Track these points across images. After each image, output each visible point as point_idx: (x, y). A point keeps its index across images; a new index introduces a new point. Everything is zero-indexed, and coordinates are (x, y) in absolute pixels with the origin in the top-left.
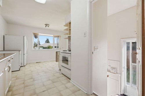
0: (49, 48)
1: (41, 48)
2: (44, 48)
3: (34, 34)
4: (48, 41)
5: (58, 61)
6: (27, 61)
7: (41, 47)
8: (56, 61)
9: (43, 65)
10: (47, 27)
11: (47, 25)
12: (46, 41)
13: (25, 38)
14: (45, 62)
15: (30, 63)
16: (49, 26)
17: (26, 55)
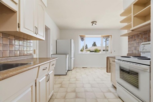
0: (96, 51)
1: (88, 52)
2: (91, 52)
3: (80, 37)
4: (95, 44)
5: (110, 72)
6: (74, 65)
7: (88, 50)
8: (107, 72)
9: (90, 72)
10: (94, 24)
11: (94, 22)
12: (93, 44)
13: (72, 41)
14: (91, 68)
15: (77, 67)
16: (97, 23)
17: (73, 59)
